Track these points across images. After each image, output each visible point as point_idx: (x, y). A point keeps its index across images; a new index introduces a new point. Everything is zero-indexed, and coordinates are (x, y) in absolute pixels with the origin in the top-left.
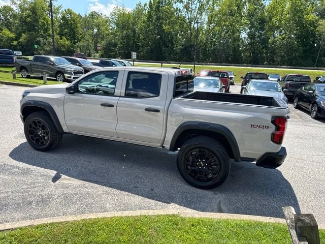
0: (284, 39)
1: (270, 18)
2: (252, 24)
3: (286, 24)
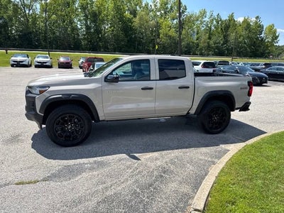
0: (113, 31)
1: (100, 13)
2: (86, 16)
3: (112, 19)
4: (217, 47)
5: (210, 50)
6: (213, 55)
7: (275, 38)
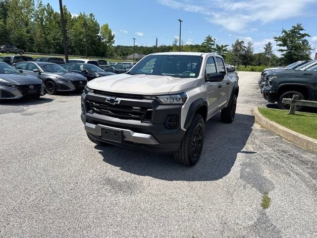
4: (58, 44)
5: (50, 48)
6: (55, 53)
7: (111, 38)
